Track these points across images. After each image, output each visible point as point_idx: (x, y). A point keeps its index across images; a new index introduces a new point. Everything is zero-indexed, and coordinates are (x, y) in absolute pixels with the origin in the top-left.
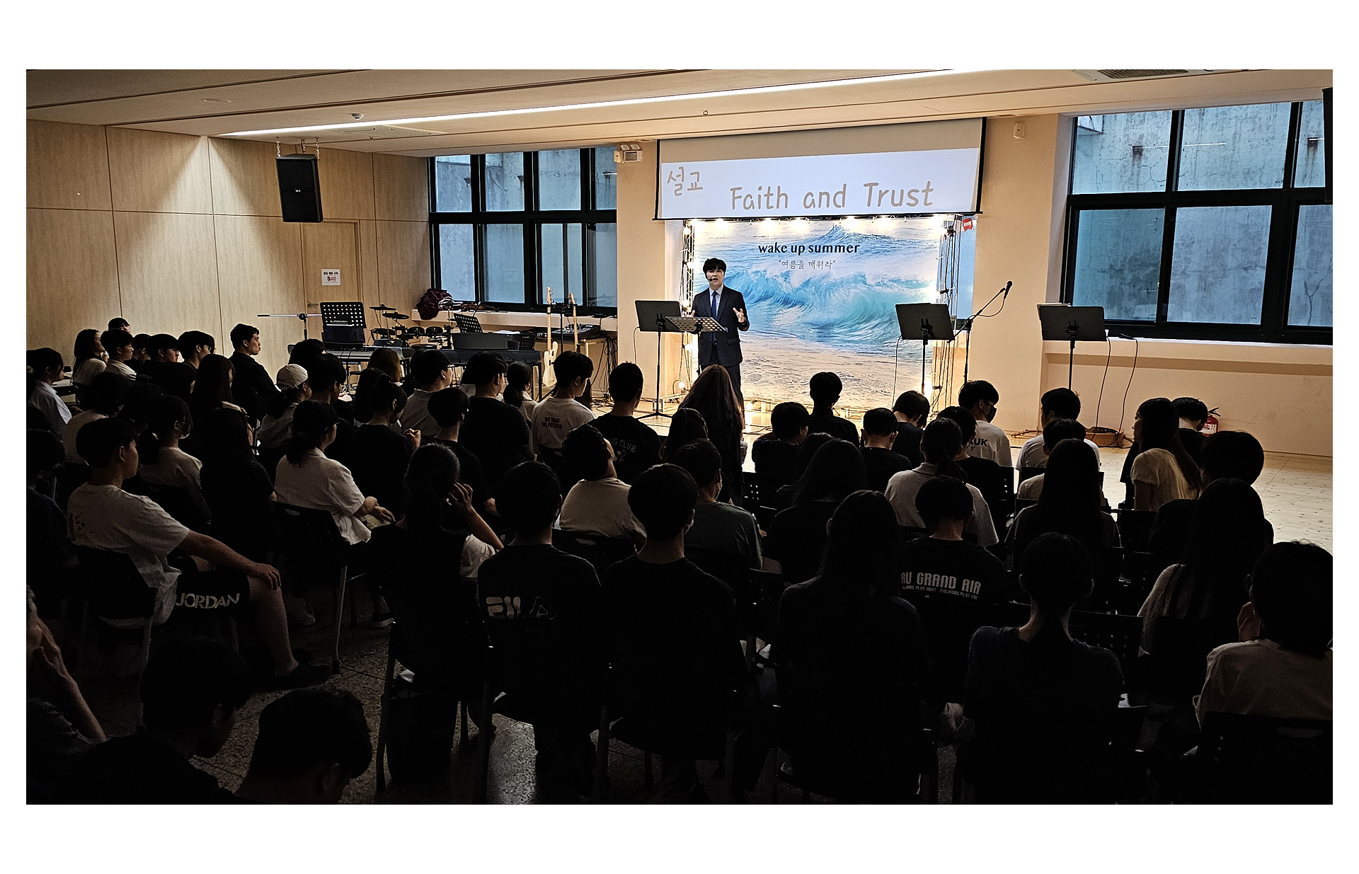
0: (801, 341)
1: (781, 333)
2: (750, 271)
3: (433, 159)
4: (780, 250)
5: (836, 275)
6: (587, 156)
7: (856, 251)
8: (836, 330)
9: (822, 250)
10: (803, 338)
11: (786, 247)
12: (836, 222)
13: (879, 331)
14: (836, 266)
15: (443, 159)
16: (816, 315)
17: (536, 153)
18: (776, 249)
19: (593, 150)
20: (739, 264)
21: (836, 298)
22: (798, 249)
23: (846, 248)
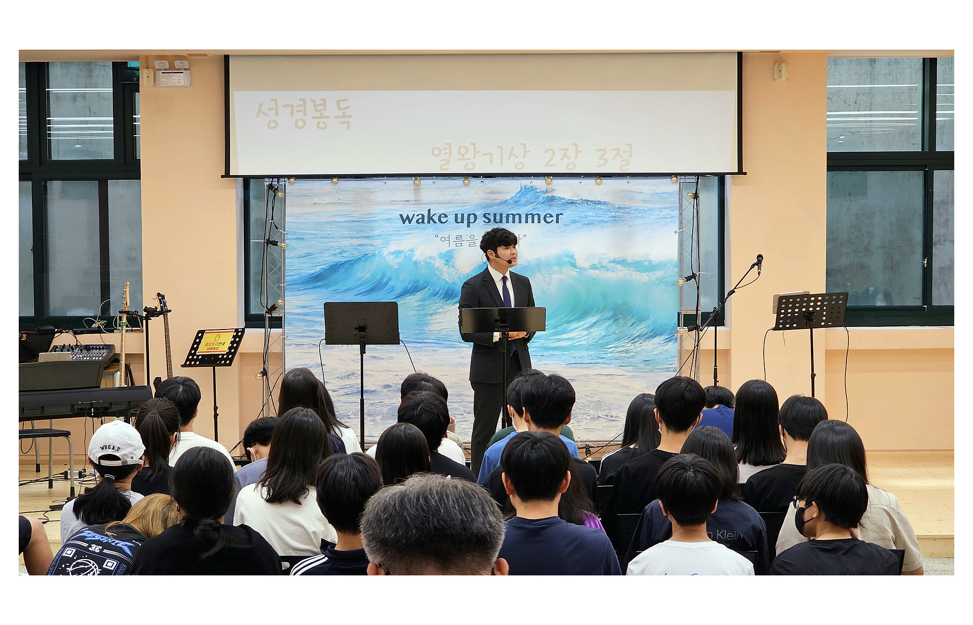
2: (385, 252)
4: (436, 220)
7: (557, 222)
11: (446, 216)
13: (597, 332)
23: (542, 217)
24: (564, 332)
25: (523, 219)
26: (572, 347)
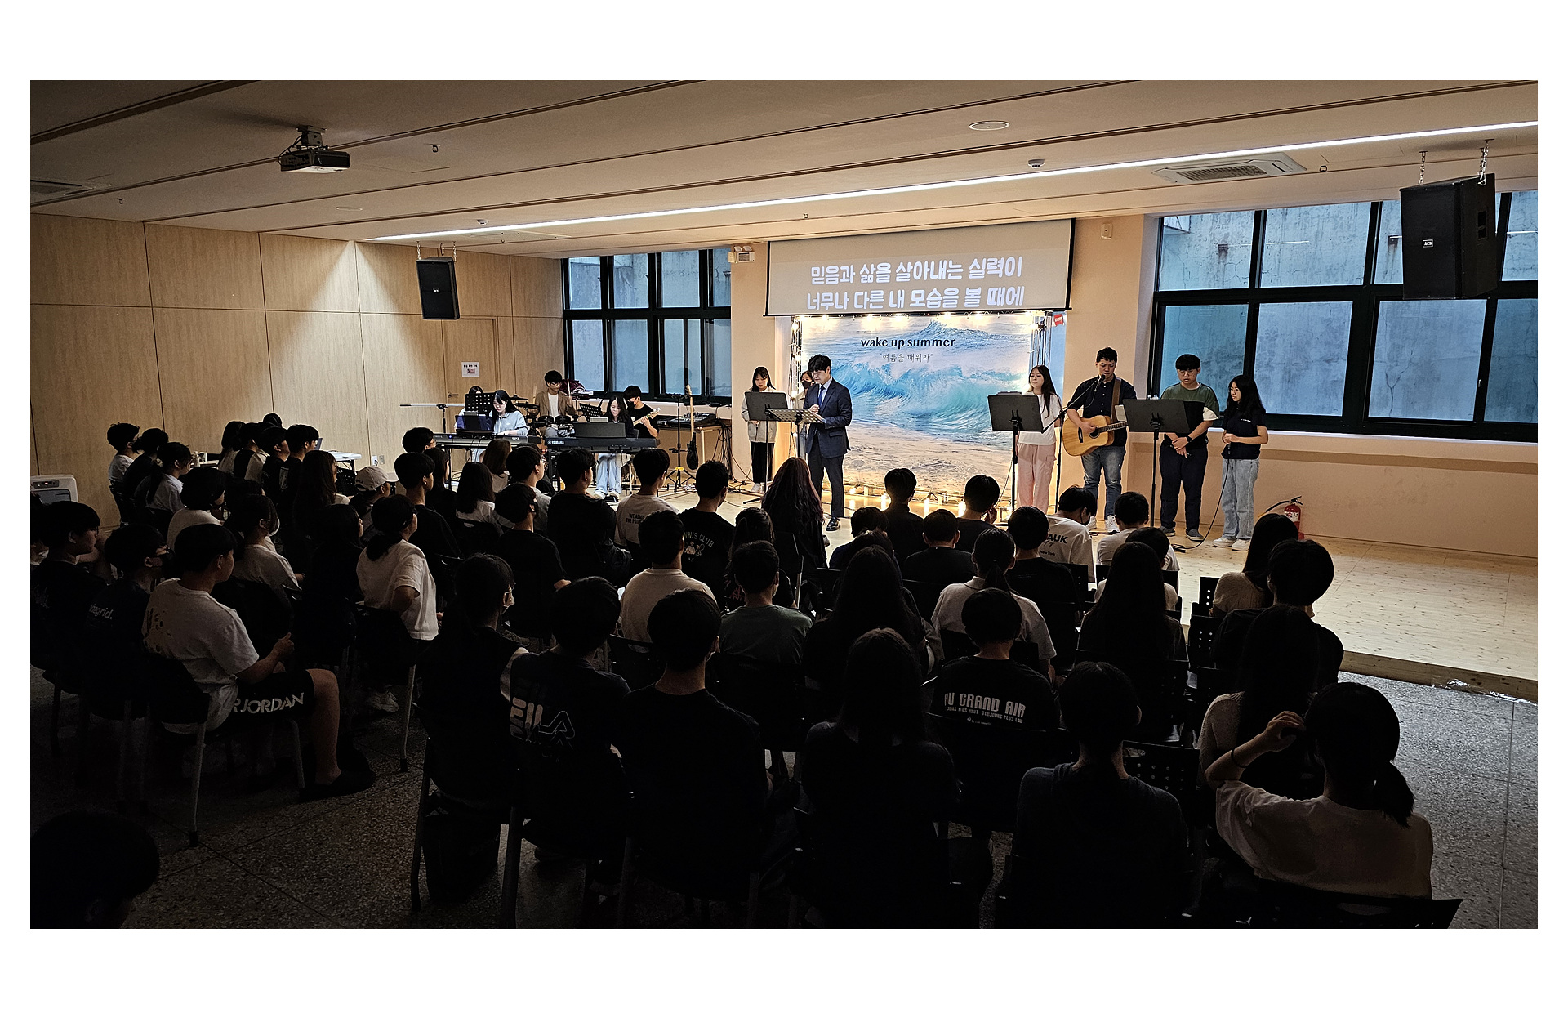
0: (901, 430)
1: (884, 422)
3: (566, 261)
5: (933, 368)
6: (706, 258)
8: (934, 420)
9: (920, 344)
10: (902, 426)
12: (934, 318)
13: (974, 421)
14: (933, 359)
15: (577, 260)
16: (915, 406)
17: (659, 255)
18: (878, 343)
19: (711, 251)
20: (843, 357)
21: (934, 389)
22: (898, 344)
24: (953, 420)
25: (931, 344)
26: (956, 430)
